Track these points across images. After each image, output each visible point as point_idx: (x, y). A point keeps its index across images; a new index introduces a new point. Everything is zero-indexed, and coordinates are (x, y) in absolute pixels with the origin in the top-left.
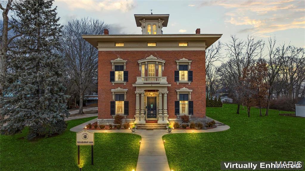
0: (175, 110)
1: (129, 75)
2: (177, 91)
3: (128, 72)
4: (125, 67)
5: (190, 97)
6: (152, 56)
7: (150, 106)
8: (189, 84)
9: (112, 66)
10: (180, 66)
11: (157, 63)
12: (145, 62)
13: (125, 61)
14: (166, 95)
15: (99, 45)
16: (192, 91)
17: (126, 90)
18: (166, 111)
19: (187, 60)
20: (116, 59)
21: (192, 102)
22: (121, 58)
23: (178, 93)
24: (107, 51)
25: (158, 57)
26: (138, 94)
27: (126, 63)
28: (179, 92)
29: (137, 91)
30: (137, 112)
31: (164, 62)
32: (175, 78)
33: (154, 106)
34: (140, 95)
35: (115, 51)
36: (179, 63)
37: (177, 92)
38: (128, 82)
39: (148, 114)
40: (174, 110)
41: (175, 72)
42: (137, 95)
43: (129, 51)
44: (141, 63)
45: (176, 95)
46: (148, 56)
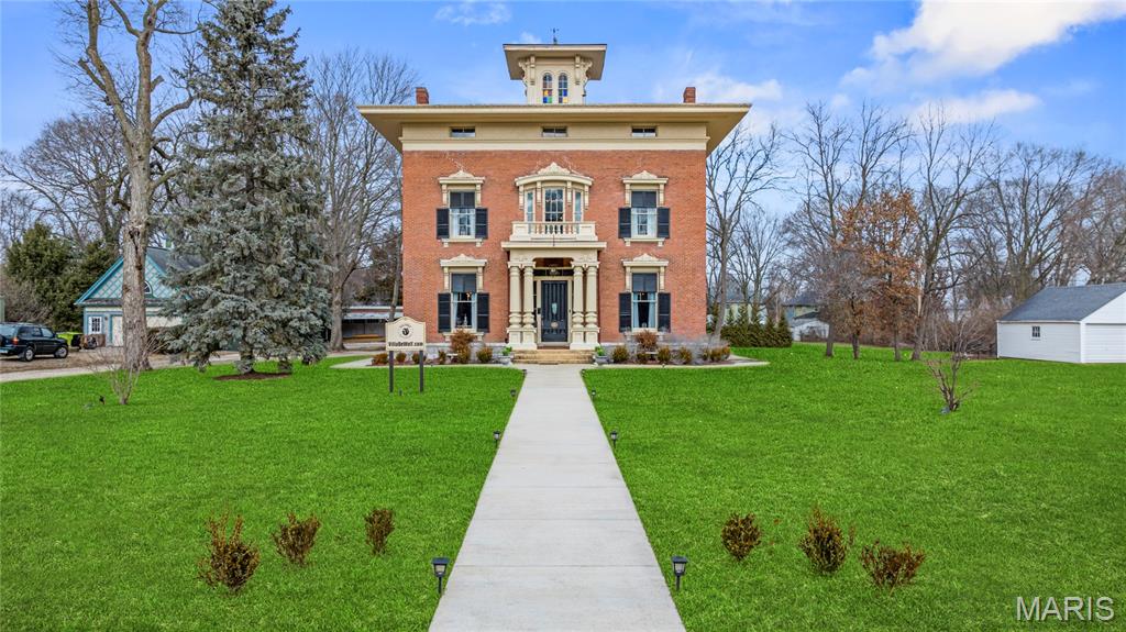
0: (621, 317)
1: (490, 219)
2: (625, 264)
3: (486, 210)
4: (478, 198)
5: (662, 282)
6: (554, 167)
7: (550, 308)
8: (660, 245)
9: (441, 192)
10: (634, 193)
11: (569, 185)
12: (535, 183)
13: (479, 180)
14: (592, 273)
15: (407, 134)
16: (666, 263)
17: (481, 262)
18: (592, 318)
19: (653, 176)
20: (454, 173)
21: (668, 295)
22: (468, 171)
23: (628, 270)
24: (427, 152)
25: (572, 168)
26: (516, 269)
27: (482, 185)
28: (632, 267)
29: (516, 261)
30: (515, 319)
31: (588, 182)
32: (621, 228)
33: (559, 308)
34: (522, 272)
35: (451, 152)
36: (631, 184)
37: (625, 267)
38: (487, 238)
39: (543, 331)
40: (617, 317)
41: (621, 210)
42: (515, 274)
43: (490, 152)
44: (525, 185)
45: (622, 276)
46: (545, 166)
